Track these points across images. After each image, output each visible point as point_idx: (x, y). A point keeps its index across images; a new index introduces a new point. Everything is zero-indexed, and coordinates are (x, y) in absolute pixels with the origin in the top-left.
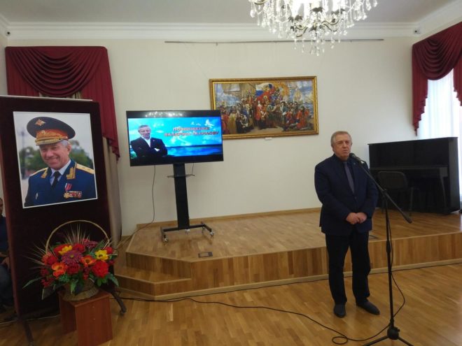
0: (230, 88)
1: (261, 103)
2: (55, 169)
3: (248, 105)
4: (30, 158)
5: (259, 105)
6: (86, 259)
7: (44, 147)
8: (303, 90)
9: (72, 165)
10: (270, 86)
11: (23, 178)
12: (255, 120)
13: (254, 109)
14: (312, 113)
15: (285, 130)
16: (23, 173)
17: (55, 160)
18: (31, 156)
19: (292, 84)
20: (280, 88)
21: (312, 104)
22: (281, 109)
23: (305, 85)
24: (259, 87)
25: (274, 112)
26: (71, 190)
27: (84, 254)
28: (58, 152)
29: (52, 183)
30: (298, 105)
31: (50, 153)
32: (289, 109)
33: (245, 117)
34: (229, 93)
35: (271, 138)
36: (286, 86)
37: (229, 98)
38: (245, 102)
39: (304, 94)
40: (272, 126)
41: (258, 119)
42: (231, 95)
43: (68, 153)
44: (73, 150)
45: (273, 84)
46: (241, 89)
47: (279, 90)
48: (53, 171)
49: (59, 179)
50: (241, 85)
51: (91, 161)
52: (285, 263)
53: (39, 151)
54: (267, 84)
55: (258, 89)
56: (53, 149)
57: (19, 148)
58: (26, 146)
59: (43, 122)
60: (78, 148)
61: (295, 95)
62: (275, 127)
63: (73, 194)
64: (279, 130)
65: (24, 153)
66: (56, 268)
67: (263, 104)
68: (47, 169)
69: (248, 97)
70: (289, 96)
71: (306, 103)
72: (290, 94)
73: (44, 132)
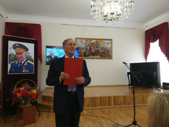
0: (82, 41)
1: (93, 47)
3: (88, 47)
4: (12, 57)
5: (92, 48)
6: (29, 92)
7: (17, 54)
8: (108, 43)
9: (26, 61)
10: (96, 41)
11: (9, 63)
12: (90, 52)
13: (91, 49)
14: (111, 51)
15: (101, 57)
16: (9, 62)
18: (13, 56)
19: (104, 41)
20: (100, 42)
21: (111, 48)
22: (100, 49)
23: (108, 42)
24: (93, 42)
25: (97, 50)
26: (25, 69)
27: (28, 91)
29: (19, 66)
30: (106, 48)
31: (19, 56)
32: (103, 49)
33: (87, 51)
34: (82, 43)
35: (96, 59)
36: (102, 42)
38: (88, 46)
39: (108, 45)
40: (96, 55)
41: (92, 52)
42: (83, 44)
45: (98, 41)
46: (86, 42)
50: (86, 40)
51: (33, 60)
52: (99, 101)
53: (15, 55)
54: (95, 40)
55: (92, 42)
56: (21, 54)
57: (9, 53)
58: (11, 53)
59: (18, 45)
60: (29, 55)
61: (105, 45)
62: (97, 56)
63: (26, 71)
64: (99, 56)
65: (10, 55)
66: (18, 95)
67: (94, 47)
70: (103, 45)
71: (109, 48)
72: (103, 44)
73: (18, 48)
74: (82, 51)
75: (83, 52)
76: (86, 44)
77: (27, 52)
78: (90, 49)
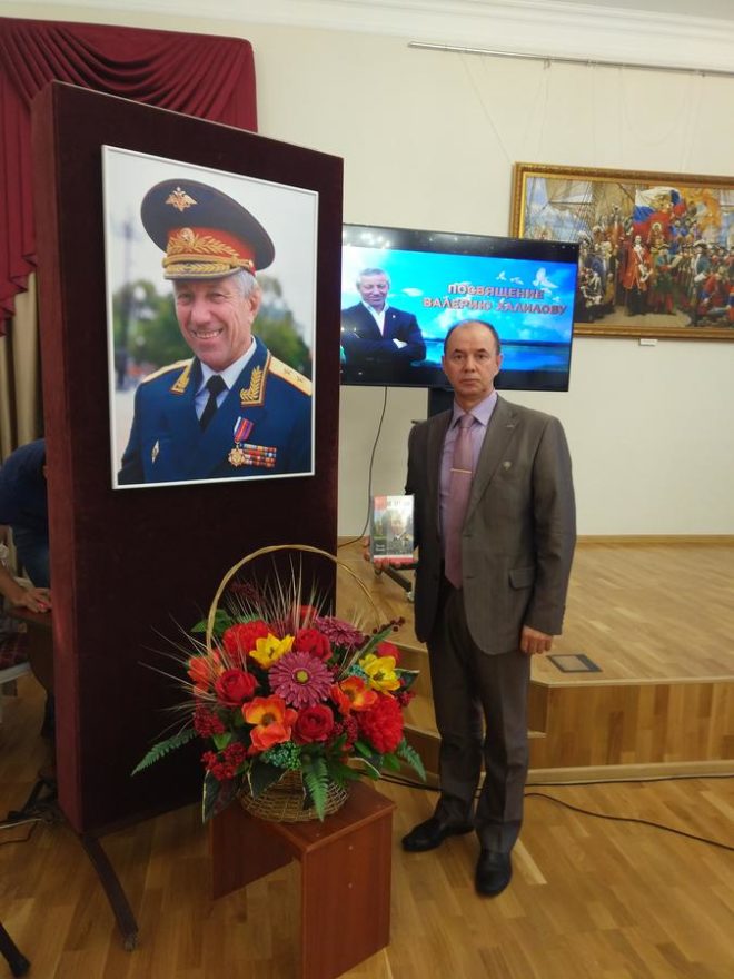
2: (212, 365)
4: (145, 322)
7: (186, 288)
9: (258, 360)
17: (215, 337)
18: (148, 313)
26: (250, 440)
28: (225, 309)
29: (201, 410)
43: (251, 319)
44: (264, 312)
48: (208, 374)
49: (220, 402)
51: (307, 352)
53: (170, 297)
58: (135, 276)
60: (279, 304)
63: (255, 454)
65: (126, 300)
68: (189, 363)
73: (189, 234)
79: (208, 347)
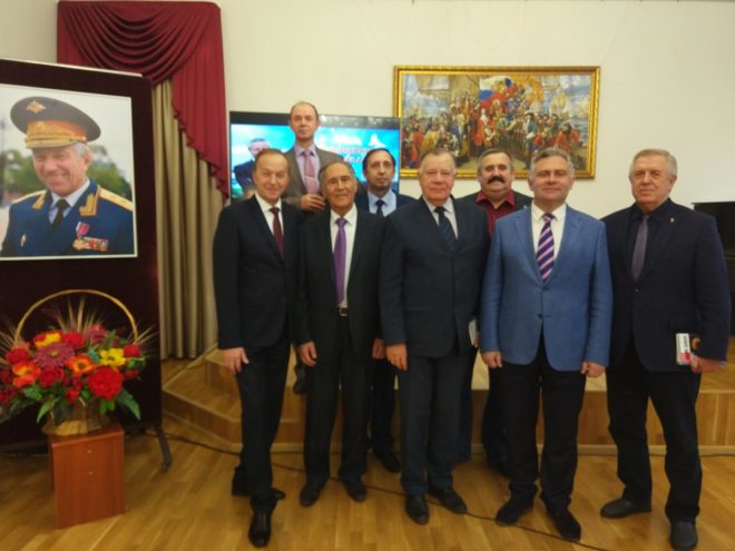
0: (430, 84)
1: (487, 114)
2: (59, 194)
3: (461, 116)
5: (484, 118)
6: (80, 361)
8: (571, 92)
9: (92, 190)
10: (508, 82)
12: (472, 145)
13: (473, 124)
14: (586, 137)
17: (60, 178)
18: (16, 167)
19: (551, 80)
20: (526, 86)
21: (586, 119)
22: (526, 126)
23: (575, 83)
24: (486, 84)
25: (511, 132)
26: (88, 235)
27: (79, 352)
28: (66, 163)
29: (52, 218)
30: (558, 120)
32: (541, 127)
33: (455, 139)
34: (429, 92)
36: (539, 84)
37: (427, 102)
38: (459, 111)
39: (573, 101)
41: (479, 144)
42: (431, 97)
43: (86, 168)
44: (95, 163)
45: (513, 78)
46: (451, 85)
47: (523, 91)
48: (56, 198)
49: (65, 214)
50: (452, 79)
51: (128, 185)
54: (502, 77)
55: (483, 87)
56: (57, 157)
58: (7, 147)
59: (41, 107)
60: (105, 160)
61: (555, 101)
63: (91, 244)
66: (22, 372)
67: (491, 116)
68: (43, 192)
69: (463, 101)
70: (542, 102)
71: (575, 117)
72: (546, 98)
73: (41, 125)
74: (426, 137)
75: (431, 141)
76: (447, 102)
77: (90, 143)
78: (470, 123)
79: (56, 184)
